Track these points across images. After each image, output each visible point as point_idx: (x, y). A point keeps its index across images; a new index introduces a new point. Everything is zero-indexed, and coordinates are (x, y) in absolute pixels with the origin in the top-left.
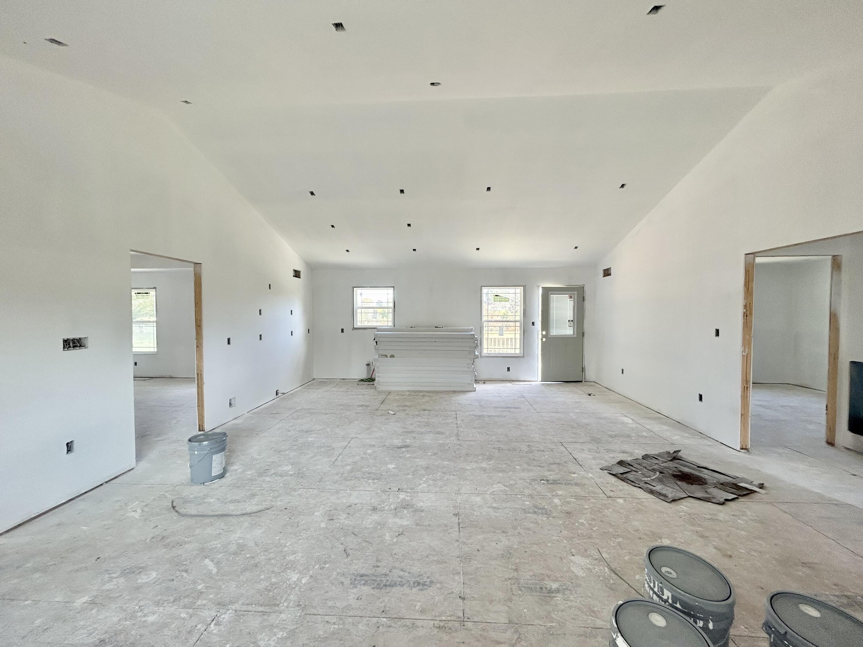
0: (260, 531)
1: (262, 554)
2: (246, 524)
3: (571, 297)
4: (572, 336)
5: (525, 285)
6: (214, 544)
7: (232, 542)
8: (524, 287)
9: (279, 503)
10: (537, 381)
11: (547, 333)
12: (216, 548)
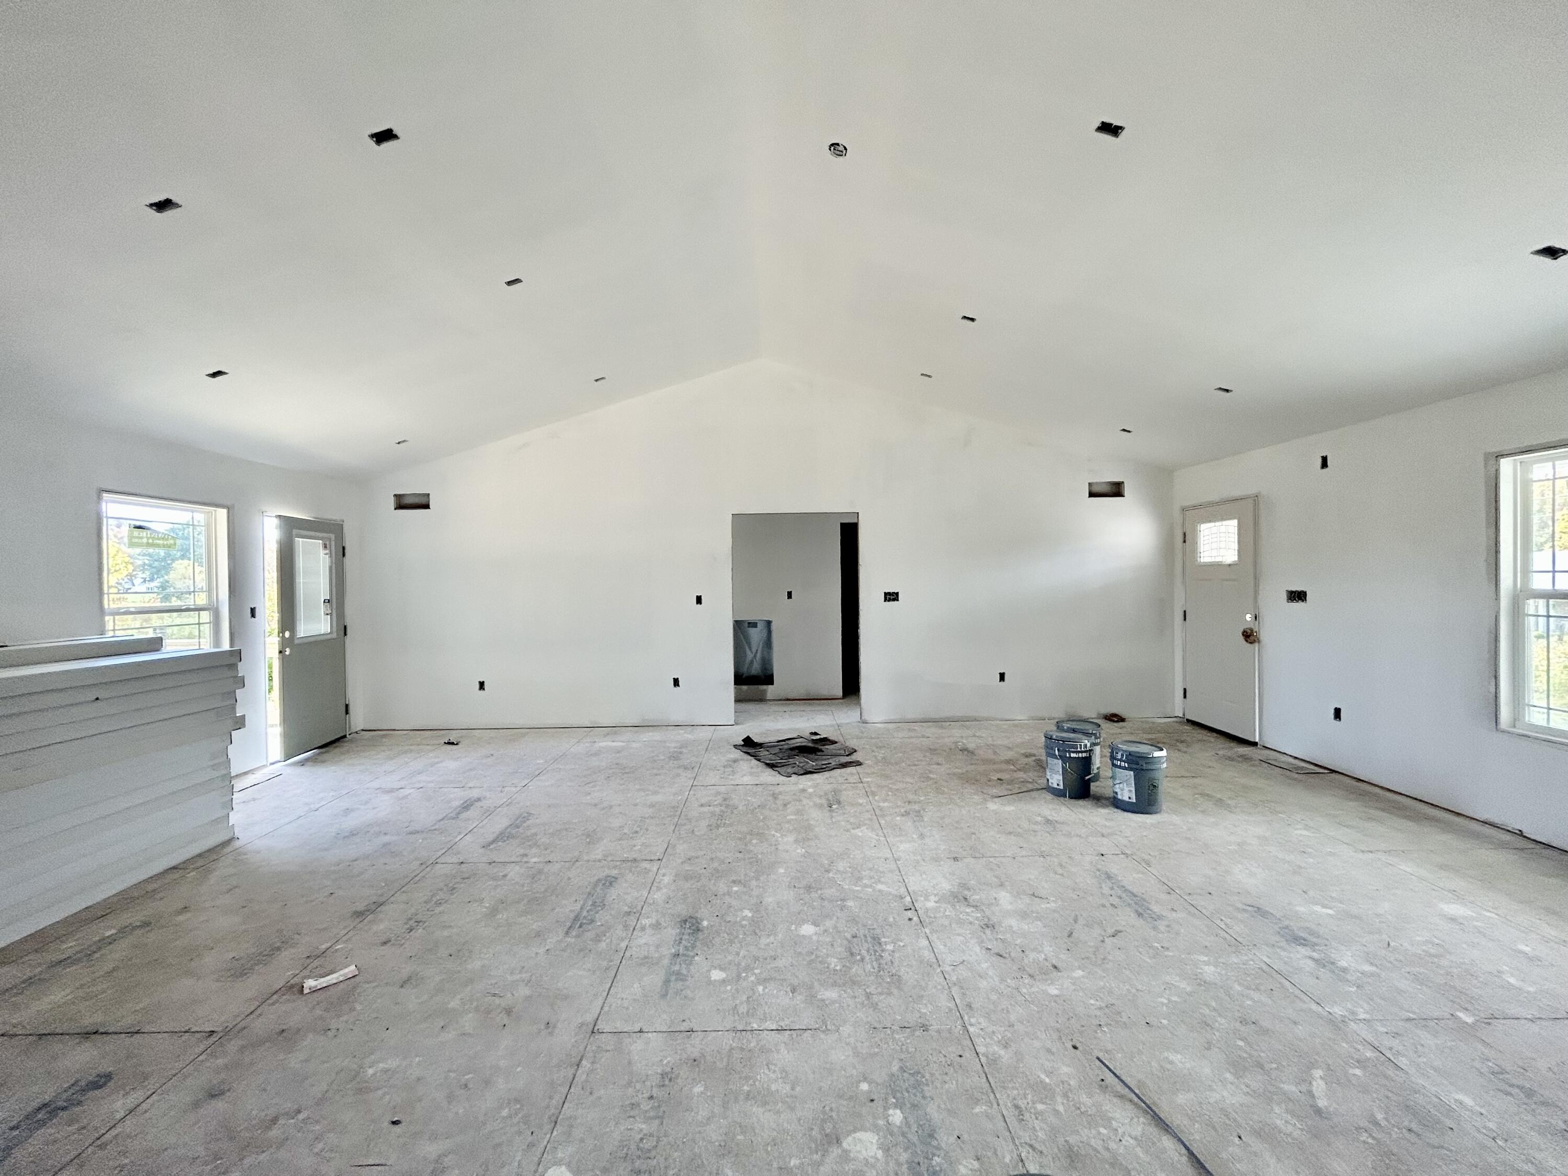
0: (1176, 1058)
1: (1217, 1024)
2: (1181, 1098)
3: (325, 547)
4: (329, 637)
5: (233, 506)
6: (1286, 1122)
7: (1248, 1090)
8: (229, 509)
9: (1065, 1069)
10: (264, 766)
11: (293, 630)
12: (1287, 1111)
